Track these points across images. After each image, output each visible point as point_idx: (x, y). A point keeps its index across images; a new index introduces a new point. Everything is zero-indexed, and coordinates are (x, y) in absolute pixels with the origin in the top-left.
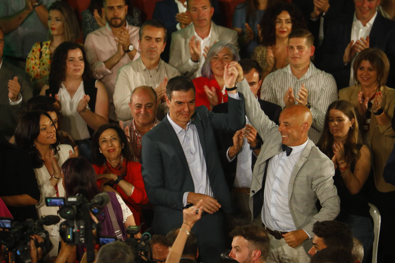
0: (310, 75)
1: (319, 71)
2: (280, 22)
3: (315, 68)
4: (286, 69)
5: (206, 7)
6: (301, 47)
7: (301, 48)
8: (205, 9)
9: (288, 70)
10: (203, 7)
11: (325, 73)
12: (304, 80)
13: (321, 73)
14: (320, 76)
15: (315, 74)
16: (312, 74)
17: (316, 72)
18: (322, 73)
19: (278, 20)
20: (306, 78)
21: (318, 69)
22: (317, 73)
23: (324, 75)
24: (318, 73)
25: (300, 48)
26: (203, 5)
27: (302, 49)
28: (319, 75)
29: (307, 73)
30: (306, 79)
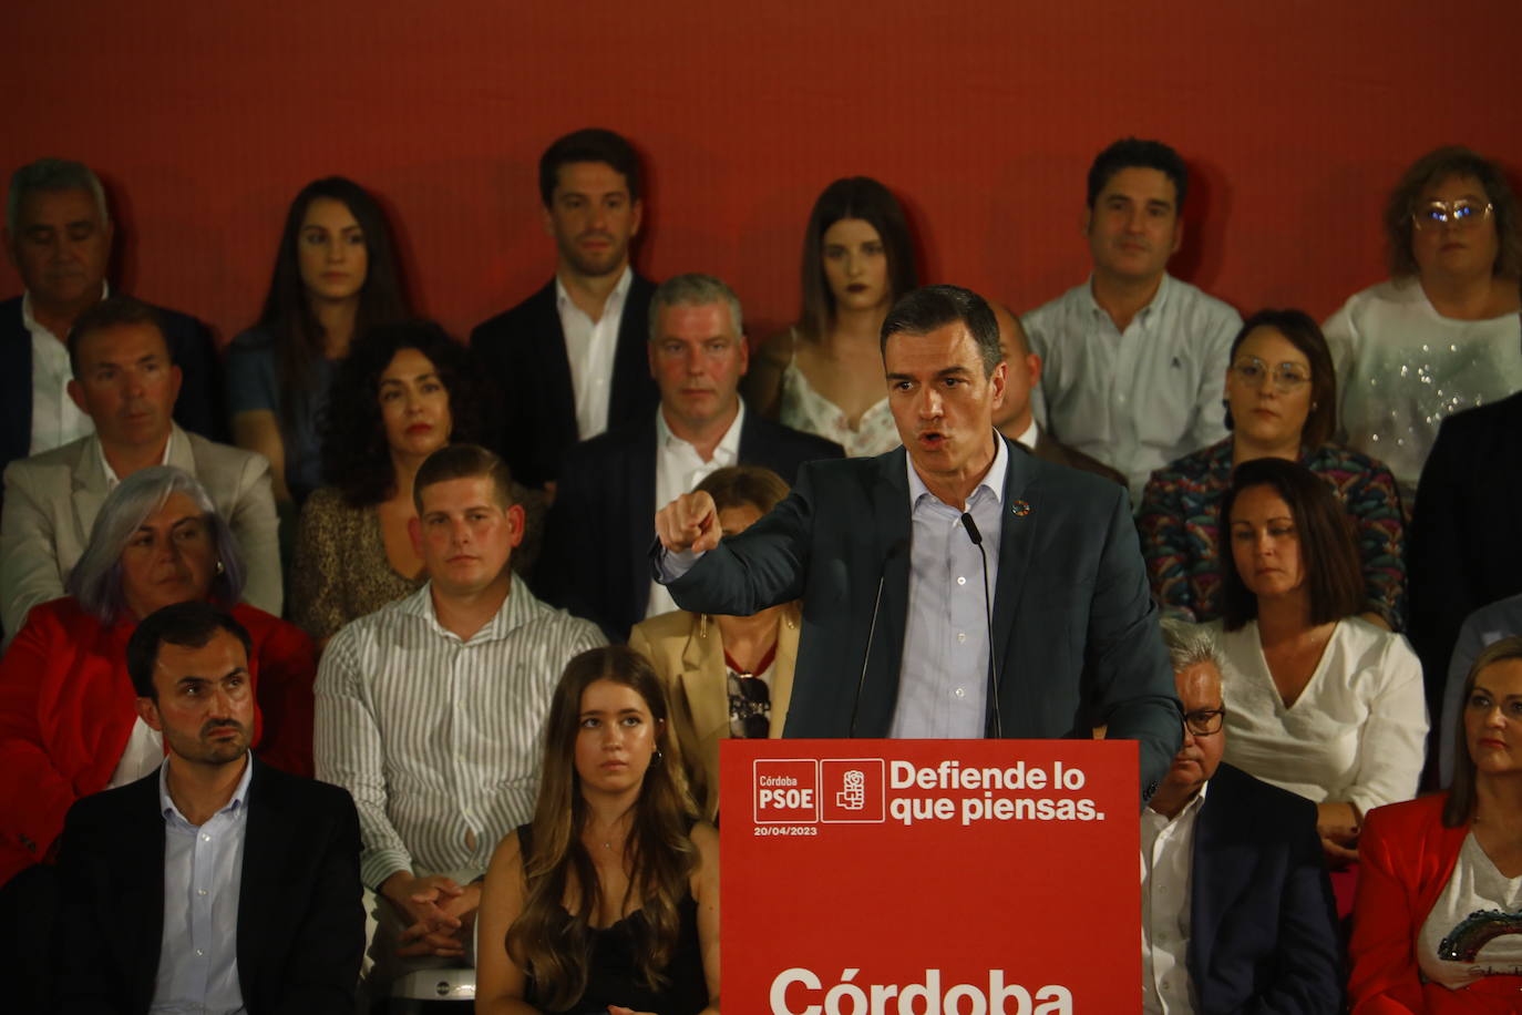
0: (512, 627)
1: (546, 609)
2: (396, 395)
3: (533, 599)
4: (414, 602)
5: (152, 362)
6: (482, 512)
7: (479, 517)
8: (151, 368)
9: (422, 608)
10: (145, 359)
11: (570, 619)
12: (488, 642)
13: (556, 620)
14: (550, 630)
15: (532, 622)
16: (520, 624)
17: (535, 616)
18: (558, 621)
19: (388, 388)
20: (495, 638)
21: (541, 603)
22: (539, 619)
23: (568, 626)
24: (542, 621)
25: (474, 519)
26: (143, 353)
27: (483, 521)
28: (547, 627)
29: (501, 615)
30: (497, 641)
